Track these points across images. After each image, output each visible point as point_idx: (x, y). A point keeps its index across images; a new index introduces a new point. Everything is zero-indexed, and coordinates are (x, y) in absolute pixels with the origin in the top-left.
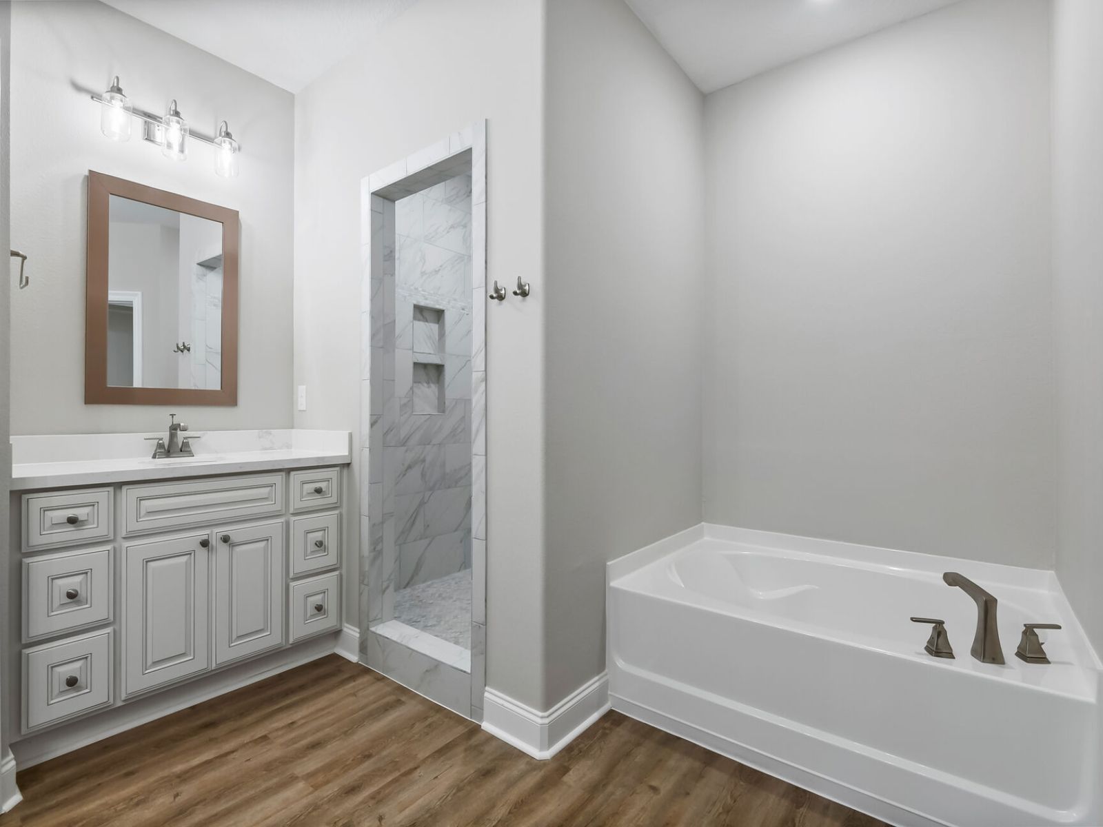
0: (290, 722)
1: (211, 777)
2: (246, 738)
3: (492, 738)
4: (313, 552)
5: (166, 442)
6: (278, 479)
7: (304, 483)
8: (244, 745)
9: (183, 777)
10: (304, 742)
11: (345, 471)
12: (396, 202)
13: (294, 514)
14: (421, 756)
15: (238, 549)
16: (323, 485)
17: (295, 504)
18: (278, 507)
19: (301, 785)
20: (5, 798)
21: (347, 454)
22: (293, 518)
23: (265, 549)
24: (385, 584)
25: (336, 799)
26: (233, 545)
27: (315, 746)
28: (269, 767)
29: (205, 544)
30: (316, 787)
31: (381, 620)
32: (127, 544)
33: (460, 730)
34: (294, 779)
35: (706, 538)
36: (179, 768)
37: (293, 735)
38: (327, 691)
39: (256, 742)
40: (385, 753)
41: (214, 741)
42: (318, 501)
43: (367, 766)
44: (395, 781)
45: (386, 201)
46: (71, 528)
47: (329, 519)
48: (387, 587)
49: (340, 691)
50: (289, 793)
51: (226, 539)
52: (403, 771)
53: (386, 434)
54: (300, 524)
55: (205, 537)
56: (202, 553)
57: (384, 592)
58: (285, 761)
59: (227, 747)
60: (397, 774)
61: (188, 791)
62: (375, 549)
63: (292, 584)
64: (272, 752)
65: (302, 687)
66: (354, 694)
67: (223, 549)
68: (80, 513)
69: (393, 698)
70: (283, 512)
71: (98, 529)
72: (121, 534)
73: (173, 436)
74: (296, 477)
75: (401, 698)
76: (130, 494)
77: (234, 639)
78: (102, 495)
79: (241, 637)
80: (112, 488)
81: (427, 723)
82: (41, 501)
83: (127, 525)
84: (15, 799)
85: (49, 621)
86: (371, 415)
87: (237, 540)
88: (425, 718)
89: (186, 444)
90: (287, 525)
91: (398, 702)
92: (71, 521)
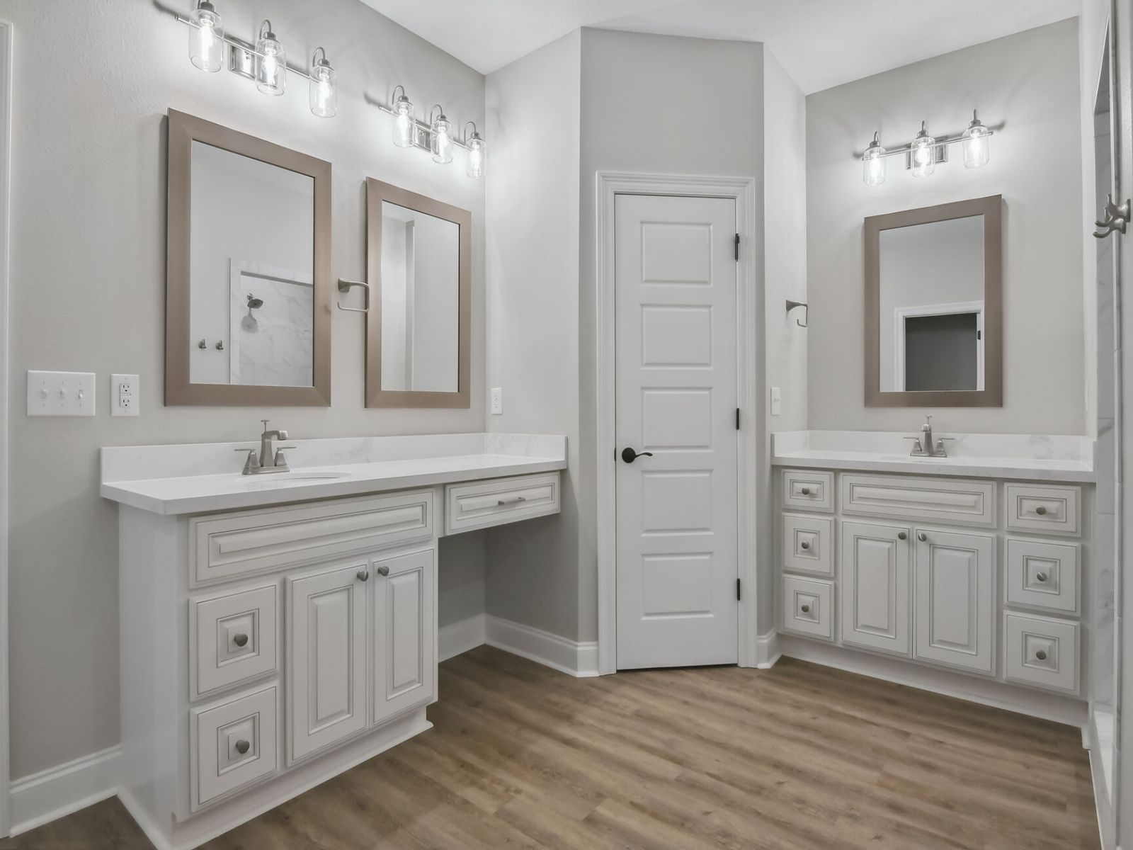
0: (941, 740)
2: (896, 724)
4: (1036, 585)
6: (987, 488)
7: (1021, 498)
8: (888, 727)
9: (831, 714)
10: (923, 758)
11: (1090, 491)
13: (1013, 533)
15: (939, 553)
16: (1051, 506)
18: (987, 519)
19: (875, 775)
20: (764, 661)
22: (1007, 537)
23: (971, 561)
25: (875, 801)
26: (934, 547)
27: (928, 767)
28: (876, 749)
29: (902, 537)
30: (879, 784)
32: (843, 519)
34: (878, 768)
36: (839, 708)
39: (897, 731)
40: (964, 817)
42: (1043, 524)
43: (937, 811)
44: (935, 837)
46: (806, 497)
47: (1062, 550)
50: (860, 771)
51: (924, 538)
52: (953, 838)
54: (1018, 546)
55: (904, 531)
56: (901, 545)
58: (892, 756)
59: (878, 720)
61: (824, 722)
63: (1006, 612)
64: (897, 745)
65: (996, 729)
67: (923, 548)
68: (813, 488)
69: (1063, 799)
70: (995, 526)
71: (824, 502)
72: (840, 510)
73: (928, 437)
74: (1012, 491)
75: (1069, 807)
76: (846, 480)
77: (935, 640)
78: (826, 477)
79: (941, 642)
80: (832, 473)
81: (1052, 840)
82: (790, 475)
83: (845, 504)
84: (766, 665)
85: (794, 559)
86: (1100, 418)
87: (938, 542)
88: (1058, 837)
89: (940, 445)
90: (1000, 543)
91: (1061, 806)
92: (805, 492)
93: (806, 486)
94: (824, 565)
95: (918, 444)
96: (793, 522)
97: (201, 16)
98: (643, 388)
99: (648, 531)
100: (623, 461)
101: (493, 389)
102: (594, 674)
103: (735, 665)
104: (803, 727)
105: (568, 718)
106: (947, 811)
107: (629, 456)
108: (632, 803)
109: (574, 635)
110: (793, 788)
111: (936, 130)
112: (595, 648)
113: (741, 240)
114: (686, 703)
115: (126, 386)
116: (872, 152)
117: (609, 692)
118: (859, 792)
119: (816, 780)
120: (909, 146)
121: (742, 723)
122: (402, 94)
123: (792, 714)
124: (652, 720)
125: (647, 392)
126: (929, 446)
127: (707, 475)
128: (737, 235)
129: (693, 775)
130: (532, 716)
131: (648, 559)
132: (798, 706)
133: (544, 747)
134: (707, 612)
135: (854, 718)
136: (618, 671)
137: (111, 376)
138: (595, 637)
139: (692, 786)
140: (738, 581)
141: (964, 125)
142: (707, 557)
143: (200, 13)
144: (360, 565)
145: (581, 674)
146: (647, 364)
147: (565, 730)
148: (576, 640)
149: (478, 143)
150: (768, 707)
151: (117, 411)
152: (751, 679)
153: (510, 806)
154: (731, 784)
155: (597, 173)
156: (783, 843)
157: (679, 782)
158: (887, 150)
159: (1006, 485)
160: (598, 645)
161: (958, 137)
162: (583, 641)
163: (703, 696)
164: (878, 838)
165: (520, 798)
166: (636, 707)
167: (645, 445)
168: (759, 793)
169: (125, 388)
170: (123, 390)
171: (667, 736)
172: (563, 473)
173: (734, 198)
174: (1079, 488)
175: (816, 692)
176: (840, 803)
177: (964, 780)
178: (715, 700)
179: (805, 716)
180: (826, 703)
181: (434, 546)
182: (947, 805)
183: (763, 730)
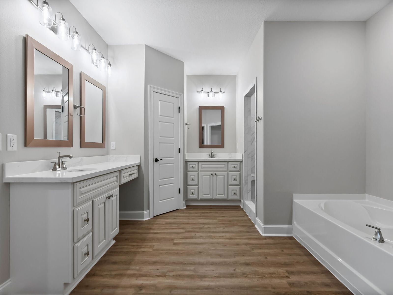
0: (223, 212)
1: (206, 214)
2: (215, 212)
3: (256, 228)
4: (233, 181)
5: (211, 155)
6: (226, 163)
7: (231, 165)
8: (213, 212)
11: (242, 163)
12: (251, 97)
13: (230, 172)
14: (239, 225)
15: (218, 177)
16: (236, 166)
17: (230, 169)
18: (226, 169)
19: (217, 220)
20: (184, 207)
21: (241, 159)
22: (229, 172)
23: (223, 178)
24: (248, 191)
25: (220, 224)
26: (217, 176)
27: (223, 217)
28: (214, 216)
29: (212, 174)
30: (219, 221)
31: (247, 200)
32: (200, 172)
33: (251, 225)
34: (217, 219)
35: (367, 200)
36: (203, 212)
37: (222, 214)
38: (232, 210)
40: (233, 222)
41: (210, 210)
42: (234, 169)
43: (229, 222)
45: (248, 98)
46: (192, 168)
47: (237, 174)
48: (249, 192)
49: (235, 211)
50: (215, 220)
51: (216, 174)
52: (234, 225)
53: (248, 155)
54: (231, 174)
55: (212, 173)
56: (212, 176)
57: (248, 193)
58: (217, 217)
59: (211, 212)
60: (232, 225)
61: (203, 215)
62: (245, 182)
63: (229, 187)
65: (229, 209)
66: (237, 213)
67: (215, 176)
68: (194, 166)
69: (243, 216)
70: (227, 171)
71: (196, 169)
72: (199, 170)
73: (212, 154)
74: (230, 163)
75: (245, 216)
76: (200, 163)
77: (217, 194)
78: (196, 163)
79: (218, 195)
80: (198, 162)
81: (245, 221)
82: (189, 163)
83: (200, 169)
84: (185, 208)
85: (190, 182)
86: (244, 150)
87: (218, 175)
88: (246, 221)
89: (214, 156)
90: (228, 174)
91: (244, 217)
92: (192, 167)
93: (192, 166)
94: (196, 183)
95: (210, 156)
96: (189, 174)
97: (44, 6)
98: (160, 143)
99: (161, 179)
100: (155, 162)
101: (111, 142)
102: (149, 218)
103: (179, 209)
104: (200, 216)
105: (151, 229)
106: (230, 222)
107: (156, 160)
108: (180, 238)
109: (143, 210)
110: (206, 226)
111: (213, 91)
112: (148, 212)
113: (180, 108)
114: (175, 219)
115: (13, 139)
116: (202, 92)
117: (155, 221)
118: (216, 223)
119: (209, 224)
120: (208, 92)
121: (189, 219)
122: (94, 48)
123: (196, 215)
124: (170, 223)
125: (160, 144)
126: (212, 156)
127: (173, 164)
128: (179, 107)
129: (187, 230)
130: (140, 231)
131: (160, 186)
132: (196, 213)
133: (151, 236)
134: (173, 197)
135: (207, 213)
136: (154, 217)
137: (7, 135)
138: (149, 209)
139: (189, 232)
140: (180, 189)
141: (219, 91)
142: (173, 184)
143: (43, 5)
144: (106, 195)
145: (145, 219)
146: (160, 137)
147: (152, 231)
148: (144, 211)
149: (110, 67)
150: (191, 215)
151: (10, 149)
152: (184, 211)
153: (154, 248)
154: (195, 229)
155: (149, 85)
156: (211, 234)
157: (185, 232)
158: (205, 92)
159: (229, 163)
160: (149, 211)
161: (217, 93)
162: (145, 211)
163: (177, 216)
164: (224, 229)
165: (155, 246)
166: (165, 222)
167: (160, 157)
168: (201, 229)
169: (12, 140)
170: (12, 141)
171: (177, 225)
172: (139, 166)
173: (178, 98)
174: (240, 162)
175: (198, 210)
176: (215, 226)
177: (230, 217)
178: (180, 216)
179: (199, 214)
180: (201, 211)
181: (118, 188)
182: (230, 221)
183: (193, 219)
